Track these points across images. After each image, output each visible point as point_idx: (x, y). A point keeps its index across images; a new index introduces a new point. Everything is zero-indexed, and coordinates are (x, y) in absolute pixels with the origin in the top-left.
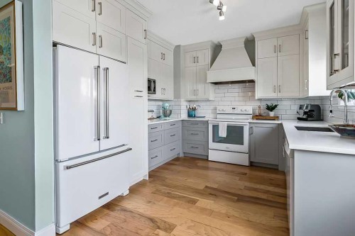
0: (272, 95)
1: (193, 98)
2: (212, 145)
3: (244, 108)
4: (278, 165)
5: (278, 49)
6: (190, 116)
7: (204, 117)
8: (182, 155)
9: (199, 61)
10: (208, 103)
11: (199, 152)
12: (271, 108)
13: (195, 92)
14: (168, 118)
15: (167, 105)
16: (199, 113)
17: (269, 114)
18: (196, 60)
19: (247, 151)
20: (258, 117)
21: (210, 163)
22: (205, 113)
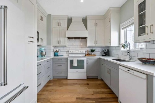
0: (94, 45)
1: (58, 45)
2: (69, 70)
3: (82, 51)
4: (97, 77)
5: (96, 25)
6: (55, 55)
7: (63, 56)
8: (52, 79)
9: (61, 25)
10: (64, 48)
11: (63, 75)
12: (92, 51)
13: (59, 42)
14: (44, 57)
15: (43, 49)
16: (60, 53)
17: (92, 54)
18: (59, 24)
19: (86, 72)
20: (88, 55)
21: (68, 80)
22: (63, 53)
